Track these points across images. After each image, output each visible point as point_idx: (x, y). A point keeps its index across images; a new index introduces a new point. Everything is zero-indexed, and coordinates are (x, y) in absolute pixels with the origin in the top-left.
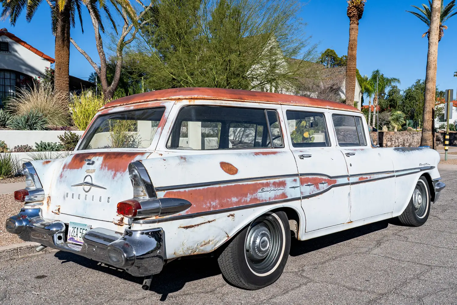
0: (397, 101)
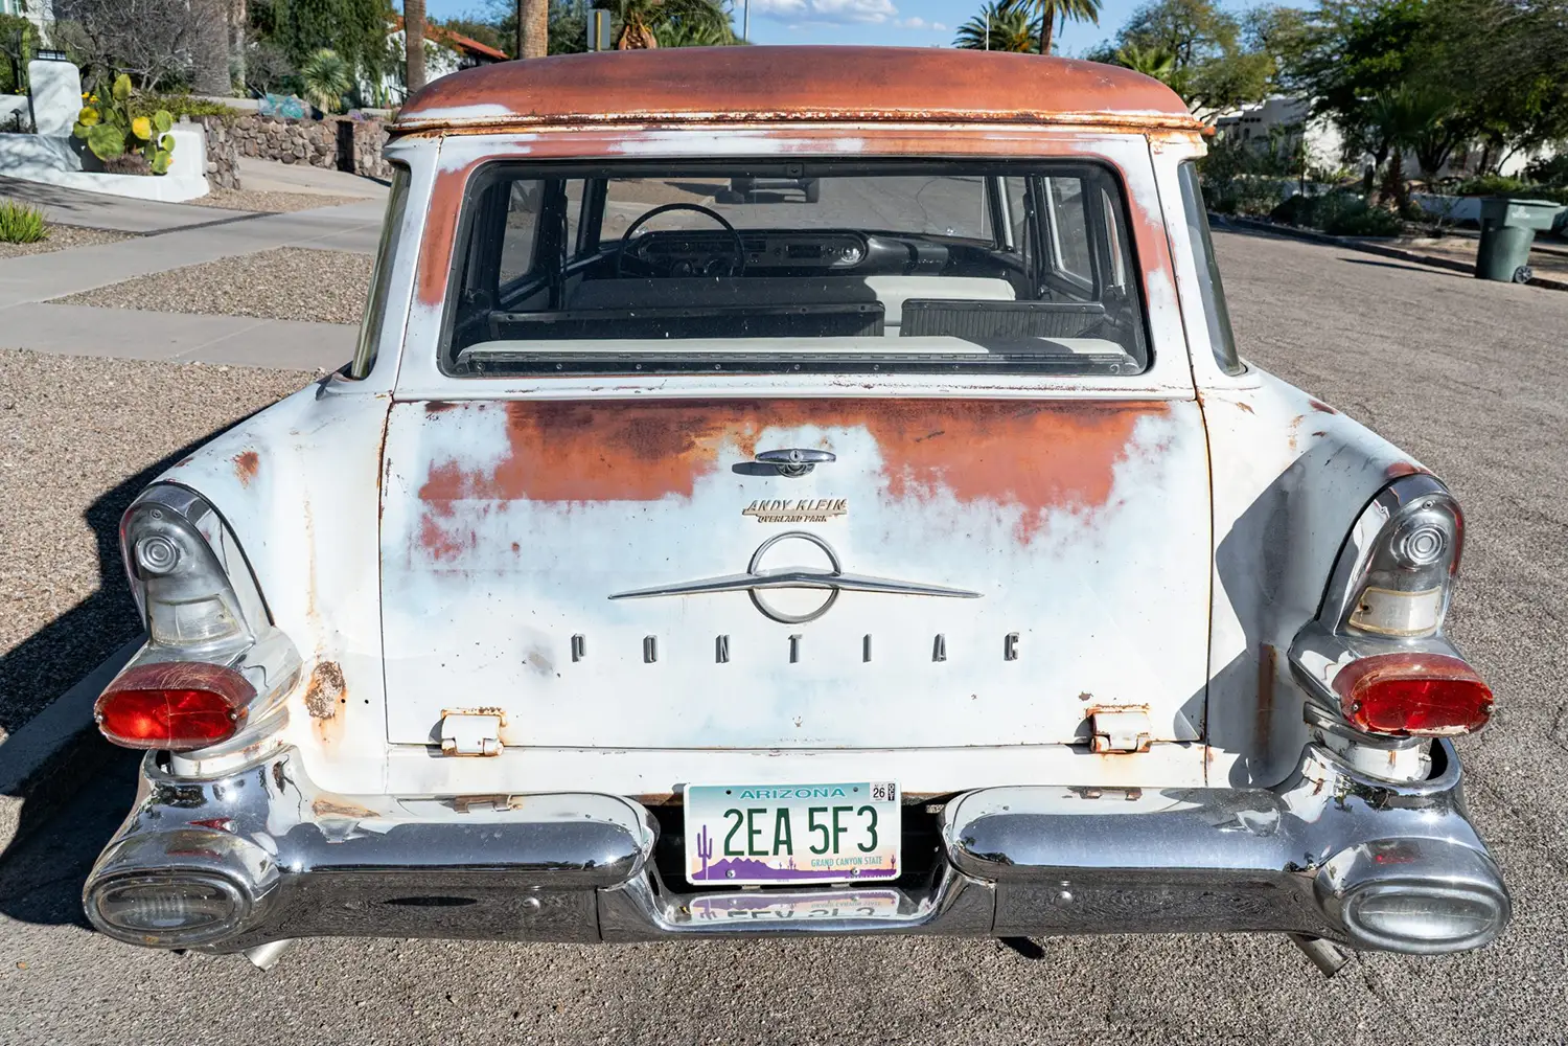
0: (274, 10)
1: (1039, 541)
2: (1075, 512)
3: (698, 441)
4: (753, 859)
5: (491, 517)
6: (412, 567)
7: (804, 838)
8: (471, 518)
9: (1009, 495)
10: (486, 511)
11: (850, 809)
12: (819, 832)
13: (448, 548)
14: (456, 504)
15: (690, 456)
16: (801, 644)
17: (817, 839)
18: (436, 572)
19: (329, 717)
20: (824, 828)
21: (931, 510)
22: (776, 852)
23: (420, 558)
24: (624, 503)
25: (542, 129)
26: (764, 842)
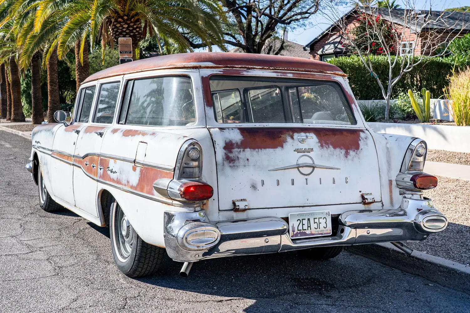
1: (349, 157)
2: (354, 151)
3: (282, 136)
4: (303, 231)
5: (241, 153)
6: (225, 165)
7: (313, 226)
8: (237, 153)
9: (342, 147)
10: (240, 152)
11: (321, 218)
12: (316, 224)
13: (232, 161)
14: (233, 150)
15: (281, 139)
16: (308, 180)
17: (316, 225)
18: (230, 166)
19: (205, 204)
20: (316, 223)
21: (329, 150)
22: (308, 229)
23: (226, 163)
24: (270, 149)
25: (223, 68)
26: (305, 227)
